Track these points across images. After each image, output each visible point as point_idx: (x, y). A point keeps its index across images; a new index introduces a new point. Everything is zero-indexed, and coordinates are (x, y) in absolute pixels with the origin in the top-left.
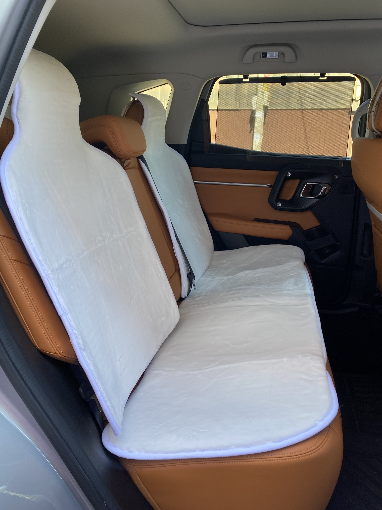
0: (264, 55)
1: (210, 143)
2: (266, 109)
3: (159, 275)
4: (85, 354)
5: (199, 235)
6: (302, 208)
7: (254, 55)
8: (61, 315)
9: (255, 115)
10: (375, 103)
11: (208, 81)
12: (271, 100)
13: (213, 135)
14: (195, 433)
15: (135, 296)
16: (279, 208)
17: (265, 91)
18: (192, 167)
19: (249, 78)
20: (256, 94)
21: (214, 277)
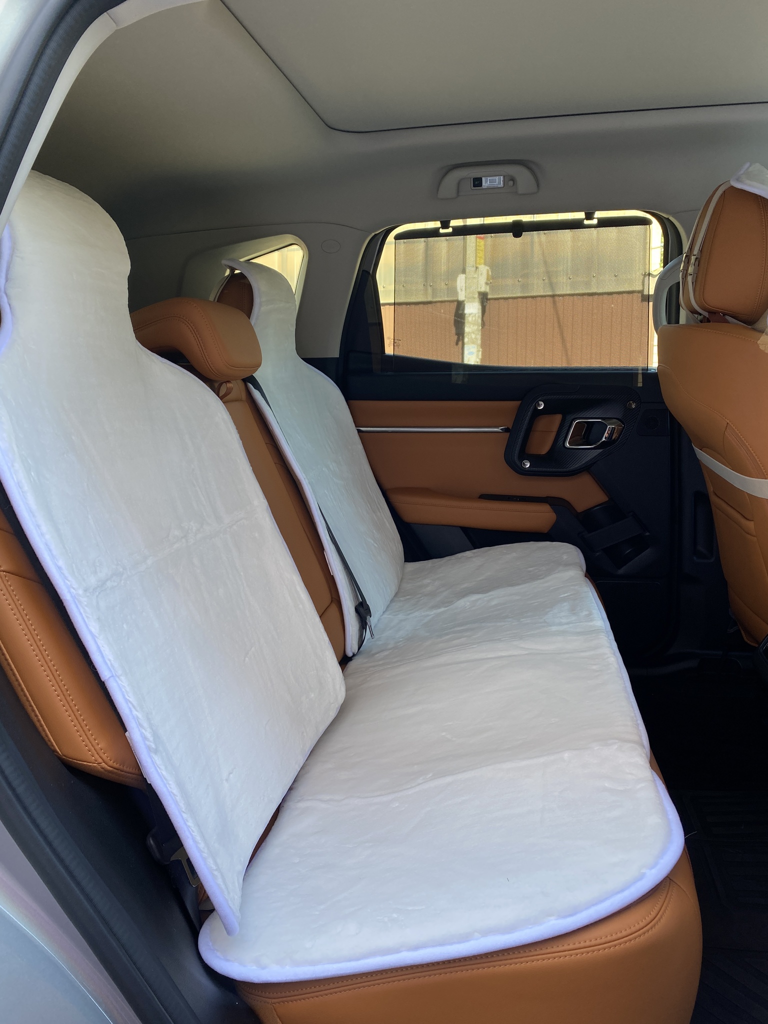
0: (476, 183)
1: (385, 353)
2: (484, 298)
3: (301, 606)
4: (157, 759)
5: (374, 531)
6: (571, 468)
7: (459, 184)
8: (107, 680)
9: (463, 309)
10: (693, 258)
11: (373, 234)
12: (492, 279)
13: (389, 338)
14: (395, 915)
15: (253, 649)
16: (528, 471)
17: (480, 264)
18: (352, 400)
19: (452, 227)
20: (464, 271)
21: (409, 612)
